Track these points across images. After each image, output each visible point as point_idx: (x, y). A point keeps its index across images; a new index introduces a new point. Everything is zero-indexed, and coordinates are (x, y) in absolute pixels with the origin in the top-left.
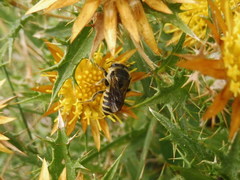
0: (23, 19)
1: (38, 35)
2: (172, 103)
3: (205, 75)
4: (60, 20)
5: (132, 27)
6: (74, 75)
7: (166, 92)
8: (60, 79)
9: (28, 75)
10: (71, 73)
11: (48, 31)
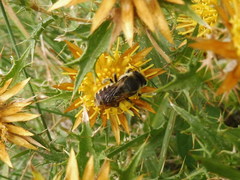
0: (44, 22)
1: (59, 39)
2: (189, 88)
3: (218, 59)
4: (80, 23)
5: (147, 18)
6: (94, 68)
7: (182, 78)
8: (81, 73)
9: (49, 78)
10: (92, 67)
11: (68, 34)
